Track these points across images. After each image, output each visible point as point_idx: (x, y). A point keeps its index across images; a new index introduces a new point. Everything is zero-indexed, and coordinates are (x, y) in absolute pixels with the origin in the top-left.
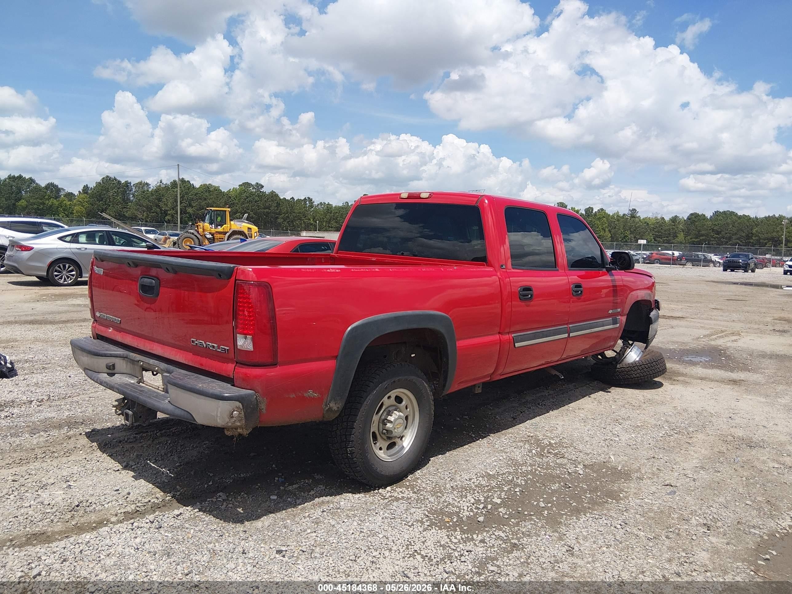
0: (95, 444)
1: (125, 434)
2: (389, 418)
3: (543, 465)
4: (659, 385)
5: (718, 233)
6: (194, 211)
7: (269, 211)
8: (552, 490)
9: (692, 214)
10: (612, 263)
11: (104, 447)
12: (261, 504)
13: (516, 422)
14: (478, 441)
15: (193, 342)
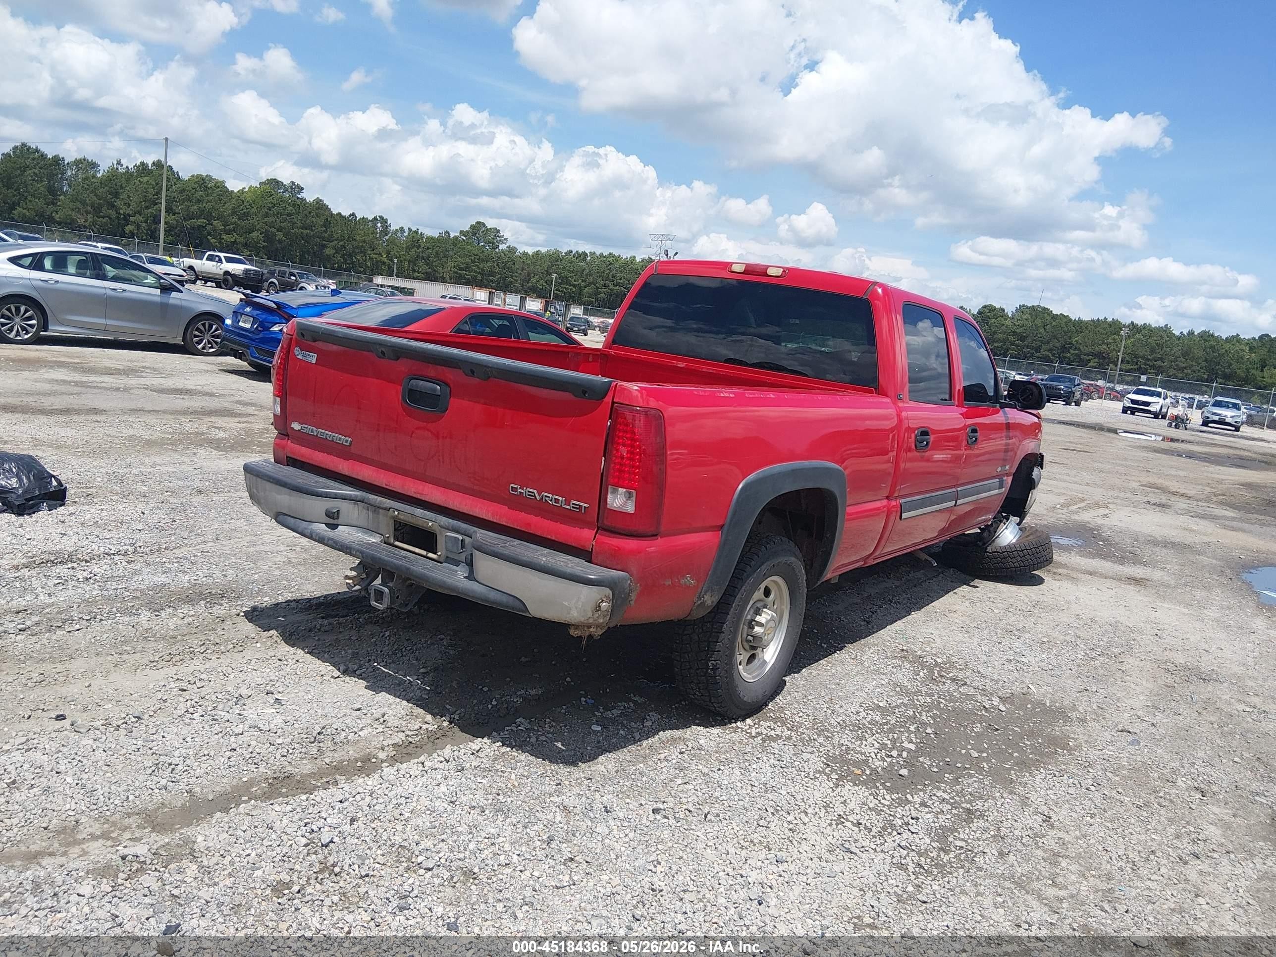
0: (273, 632)
1: (306, 618)
2: (758, 618)
3: (944, 696)
4: (1039, 581)
5: (1022, 339)
6: (177, 221)
7: (312, 233)
8: (975, 733)
9: (985, 307)
10: (1009, 396)
11: (291, 638)
12: (583, 737)
13: (873, 627)
14: (836, 655)
15: (513, 489)
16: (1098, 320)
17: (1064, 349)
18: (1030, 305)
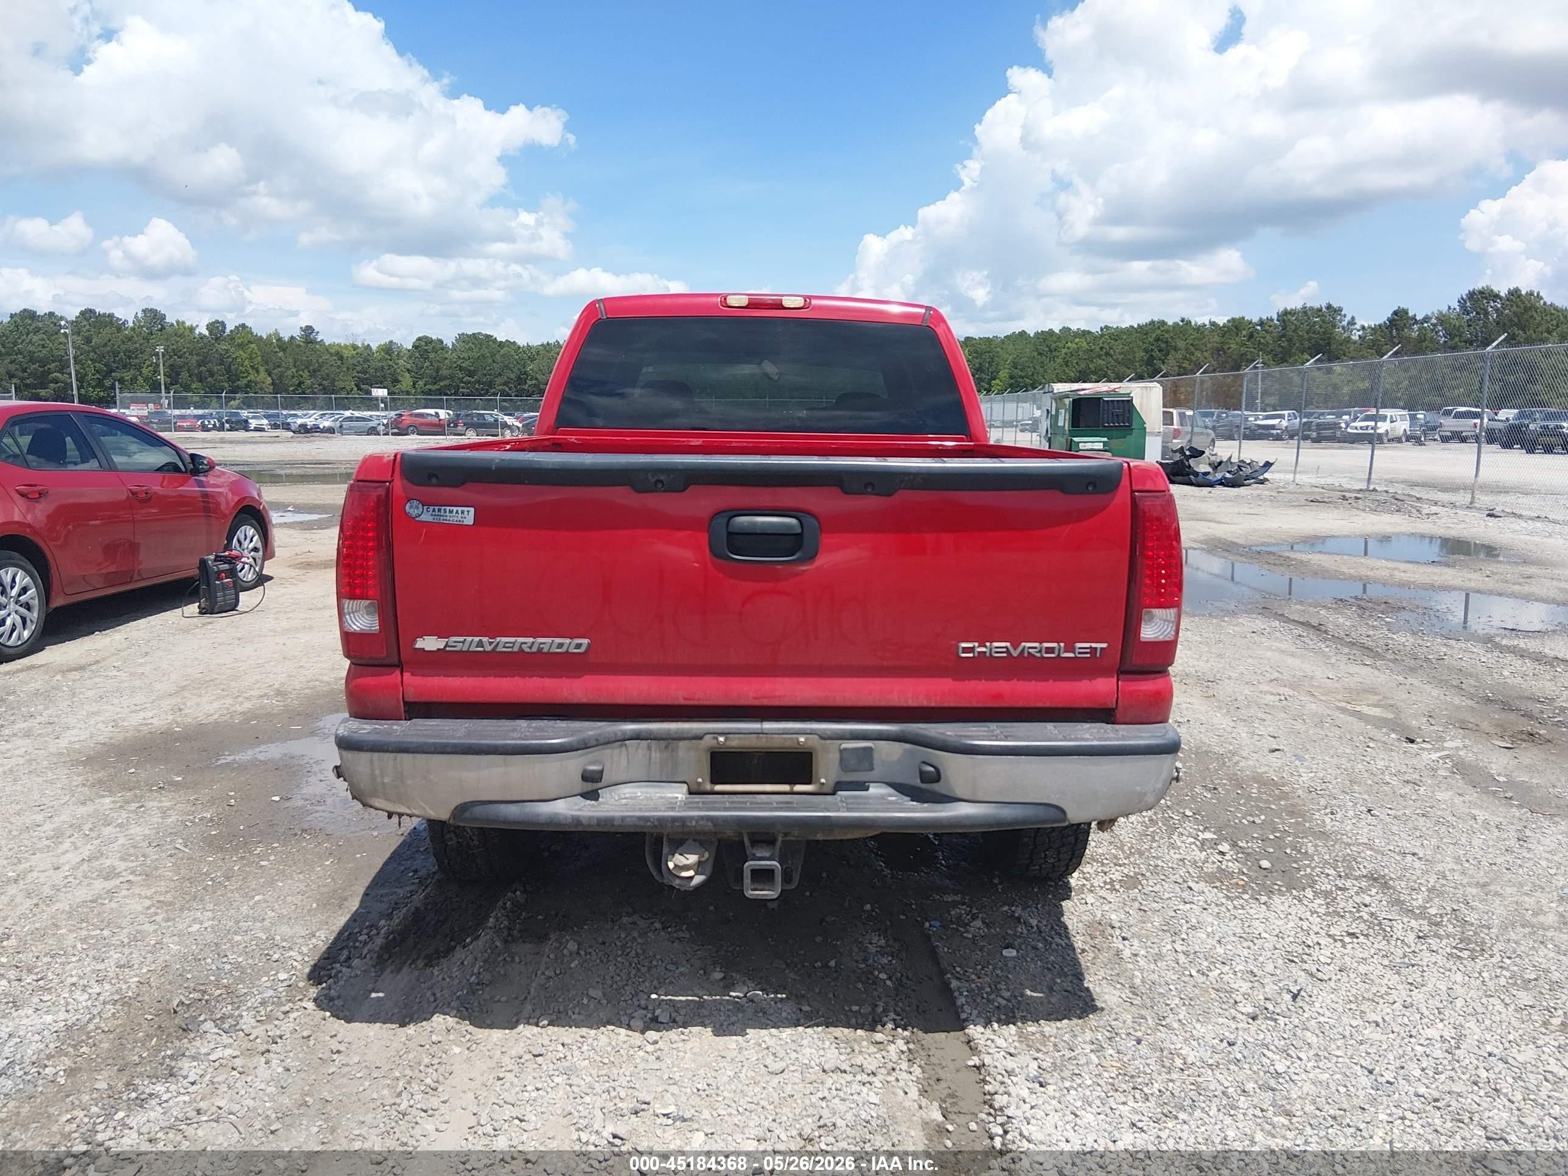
12: (1023, 970)
15: (965, 650)
16: (548, 344)
17: (521, 380)
18: (470, 333)
